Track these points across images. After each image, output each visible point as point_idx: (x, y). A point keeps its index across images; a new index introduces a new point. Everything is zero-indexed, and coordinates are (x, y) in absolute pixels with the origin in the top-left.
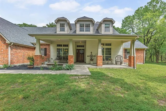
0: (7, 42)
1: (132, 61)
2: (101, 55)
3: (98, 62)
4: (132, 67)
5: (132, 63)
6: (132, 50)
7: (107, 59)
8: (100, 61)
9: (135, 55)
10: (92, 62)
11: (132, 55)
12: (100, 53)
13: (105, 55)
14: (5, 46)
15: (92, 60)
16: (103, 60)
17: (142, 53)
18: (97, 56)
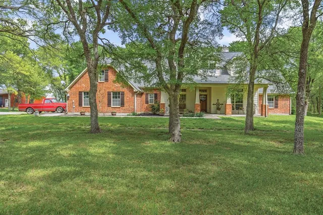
0: (134, 91)
1: (264, 110)
2: (230, 104)
3: (227, 111)
4: (264, 116)
5: (264, 112)
6: (264, 98)
7: (238, 108)
8: (229, 110)
9: (267, 104)
10: (219, 112)
11: (264, 104)
12: (229, 101)
13: (235, 103)
14: (131, 94)
15: (218, 109)
16: (233, 109)
17: (287, 100)
18: (226, 105)
